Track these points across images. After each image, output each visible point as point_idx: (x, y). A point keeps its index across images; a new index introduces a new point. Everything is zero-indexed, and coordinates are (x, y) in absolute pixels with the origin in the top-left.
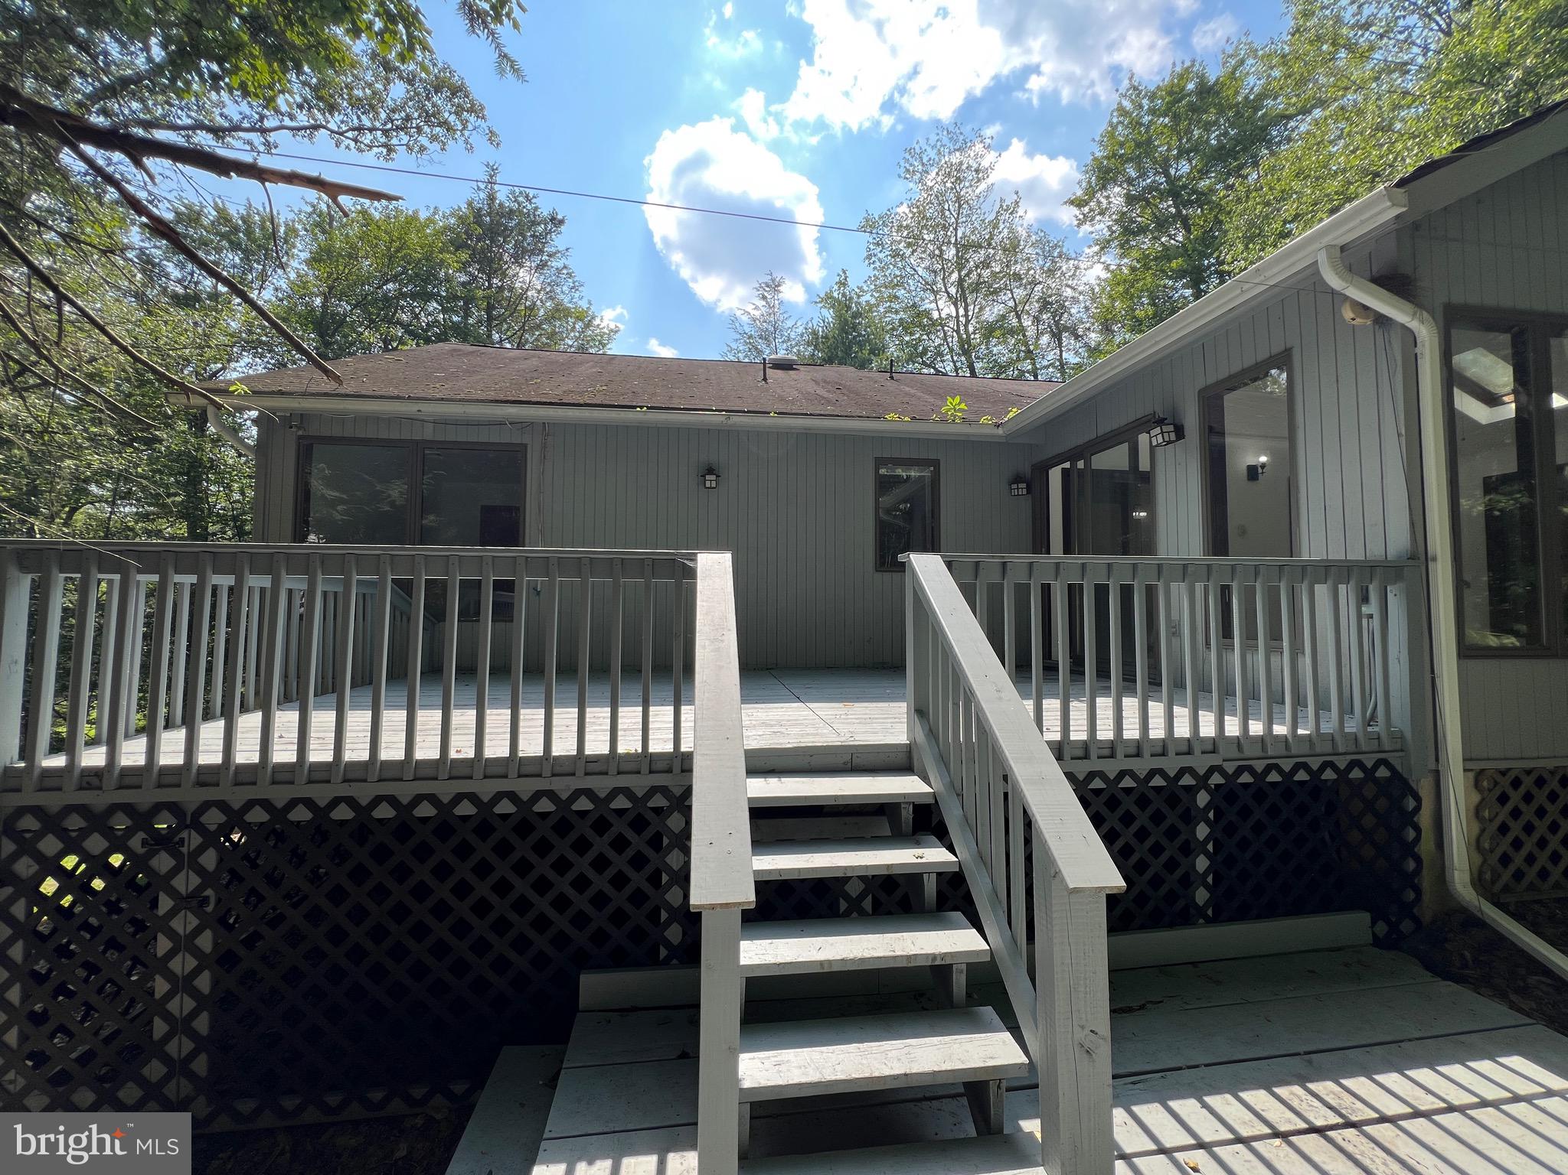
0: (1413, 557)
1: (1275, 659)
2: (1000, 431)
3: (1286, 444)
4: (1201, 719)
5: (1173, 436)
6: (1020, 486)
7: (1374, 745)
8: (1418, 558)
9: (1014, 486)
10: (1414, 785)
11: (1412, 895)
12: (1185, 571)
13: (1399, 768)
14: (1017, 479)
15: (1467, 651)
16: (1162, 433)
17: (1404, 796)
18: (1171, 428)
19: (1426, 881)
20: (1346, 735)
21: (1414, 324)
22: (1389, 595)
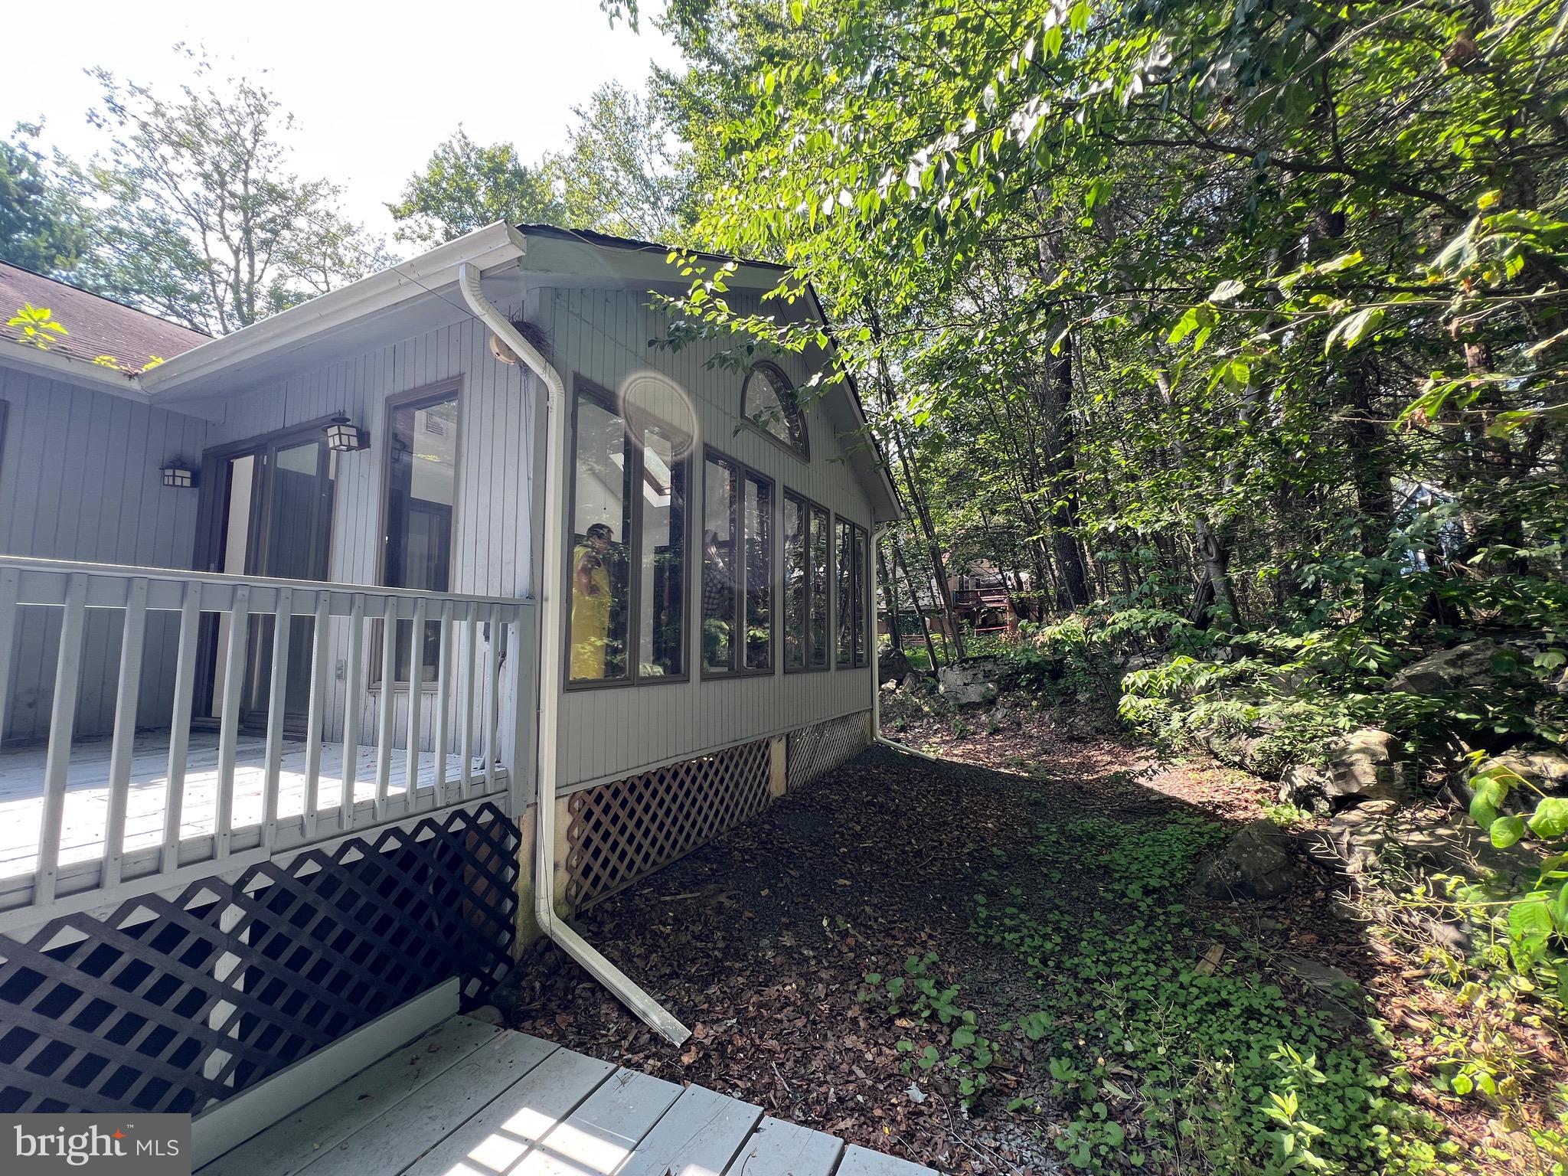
0: (531, 597)
1: (425, 702)
2: (135, 385)
3: (451, 472)
4: (320, 786)
5: (354, 442)
6: (178, 473)
7: (478, 791)
8: (535, 596)
9: (169, 472)
10: (515, 823)
11: (507, 936)
12: (352, 601)
13: (502, 809)
14: (178, 463)
15: (570, 686)
16: (340, 434)
17: (505, 836)
18: (353, 431)
19: (520, 920)
20: (447, 787)
21: (545, 378)
22: (509, 633)
